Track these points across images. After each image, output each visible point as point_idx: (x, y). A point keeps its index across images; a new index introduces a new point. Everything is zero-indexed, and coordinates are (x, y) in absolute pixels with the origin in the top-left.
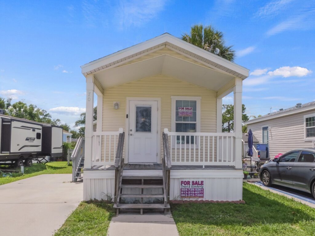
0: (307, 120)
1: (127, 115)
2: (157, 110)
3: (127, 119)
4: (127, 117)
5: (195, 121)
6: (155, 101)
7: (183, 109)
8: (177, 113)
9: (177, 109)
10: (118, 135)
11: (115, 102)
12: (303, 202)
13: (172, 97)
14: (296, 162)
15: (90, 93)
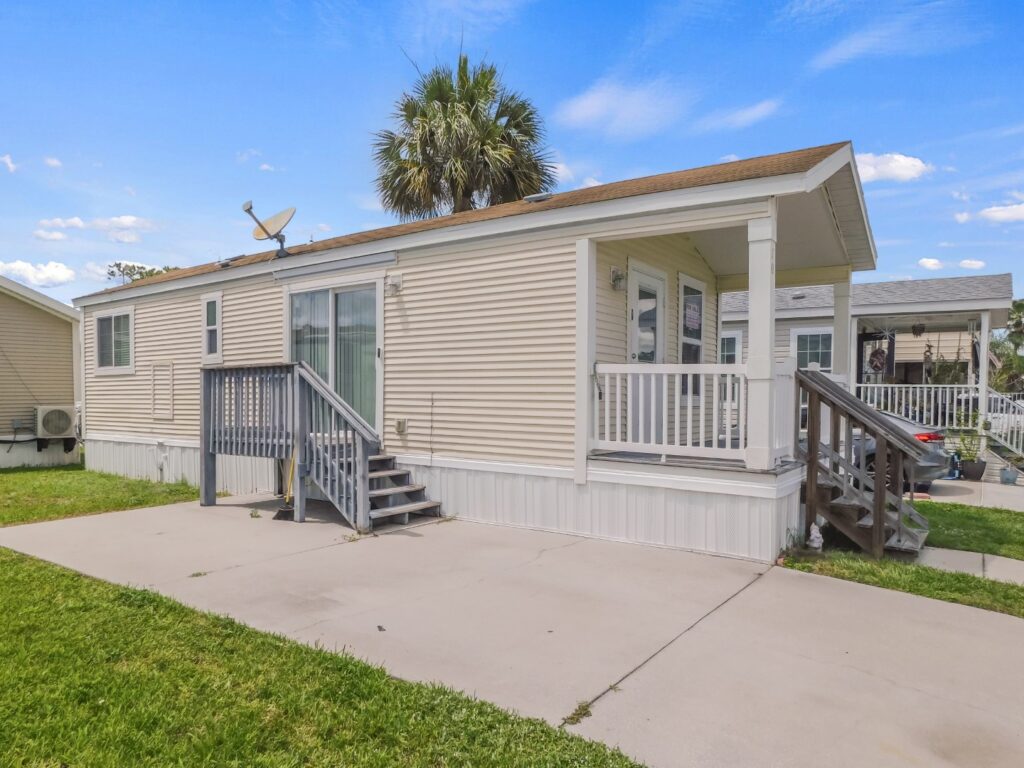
1: (632, 311)
3: (632, 324)
5: (700, 339)
6: (661, 279)
7: (690, 308)
8: (685, 317)
9: (685, 309)
13: (679, 276)
15: (773, 250)
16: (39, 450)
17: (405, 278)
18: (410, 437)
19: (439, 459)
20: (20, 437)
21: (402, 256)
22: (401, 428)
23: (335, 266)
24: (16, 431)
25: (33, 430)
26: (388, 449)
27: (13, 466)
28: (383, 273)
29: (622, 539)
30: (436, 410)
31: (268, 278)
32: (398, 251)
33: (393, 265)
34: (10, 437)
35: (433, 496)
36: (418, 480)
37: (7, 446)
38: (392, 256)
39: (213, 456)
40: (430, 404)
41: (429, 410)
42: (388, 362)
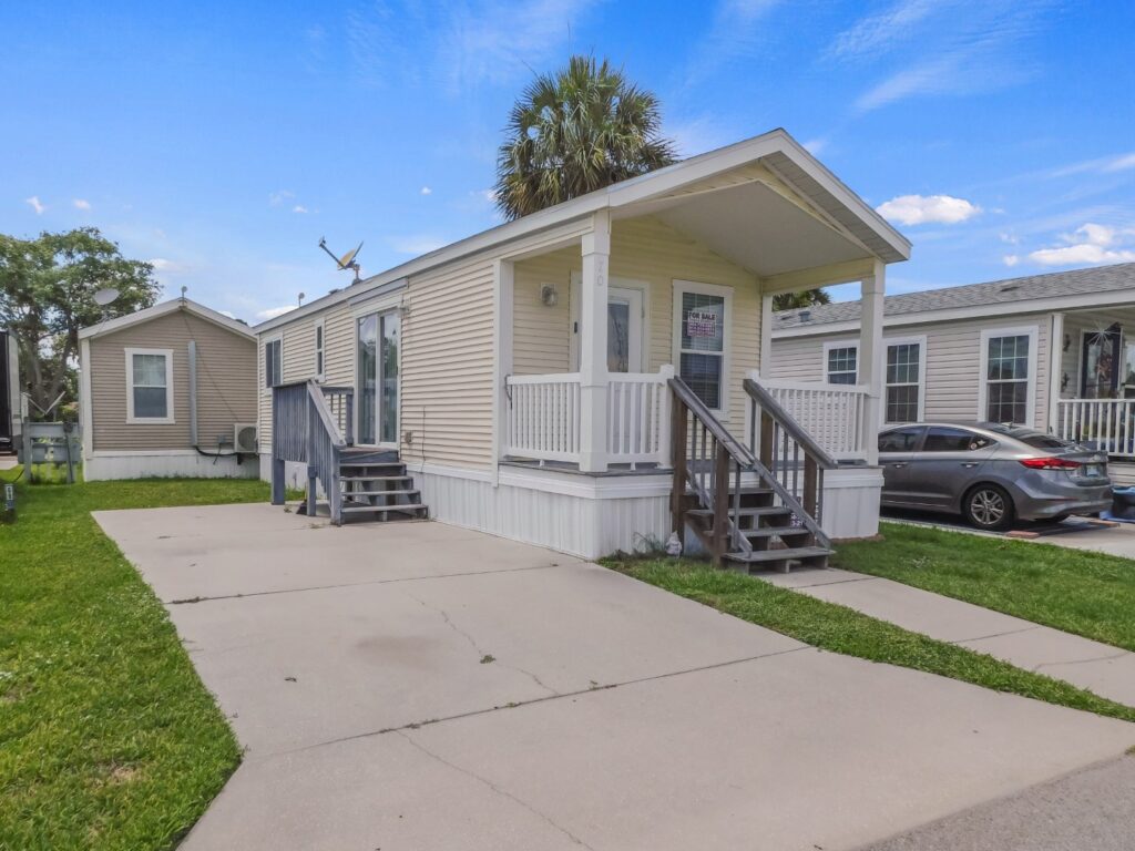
0: (832, 353)
1: (576, 324)
2: (643, 316)
3: (575, 335)
4: (576, 331)
5: (721, 349)
6: (637, 289)
7: (697, 316)
8: (685, 325)
9: (685, 316)
10: (665, 382)
11: (543, 285)
12: (975, 534)
13: (675, 282)
14: (917, 450)
15: (601, 263)
16: (239, 463)
17: (413, 301)
18: (414, 447)
19: (429, 467)
20: (225, 451)
21: (412, 281)
22: (409, 438)
23: (375, 293)
24: (221, 445)
25: (231, 445)
26: (403, 458)
27: (218, 476)
28: (400, 300)
29: (517, 538)
30: (427, 422)
31: (342, 306)
32: (408, 277)
33: (405, 290)
34: (216, 451)
35: (425, 501)
36: (417, 486)
37: (213, 459)
38: (403, 282)
39: (283, 463)
40: (422, 415)
41: (421, 422)
42: (404, 378)
